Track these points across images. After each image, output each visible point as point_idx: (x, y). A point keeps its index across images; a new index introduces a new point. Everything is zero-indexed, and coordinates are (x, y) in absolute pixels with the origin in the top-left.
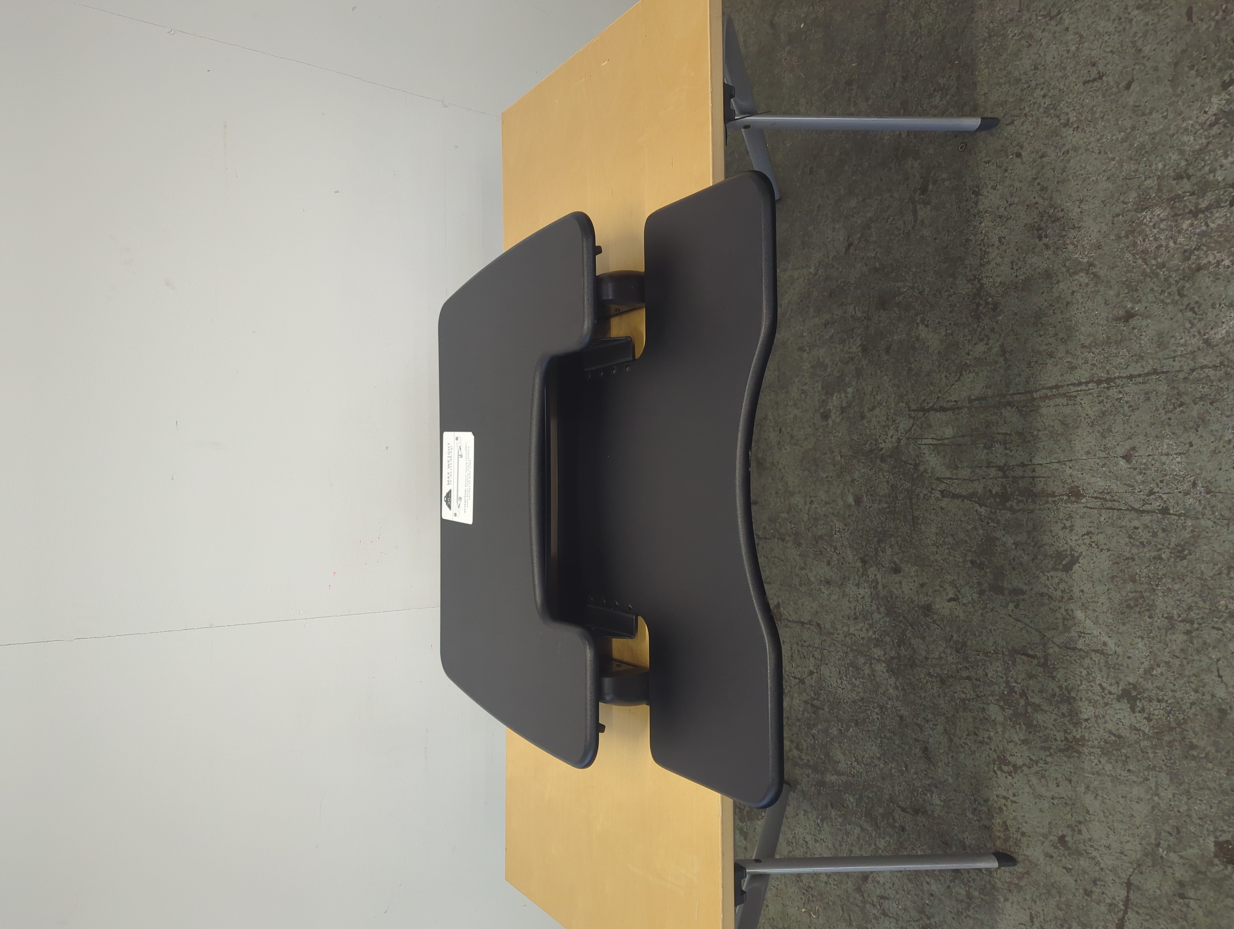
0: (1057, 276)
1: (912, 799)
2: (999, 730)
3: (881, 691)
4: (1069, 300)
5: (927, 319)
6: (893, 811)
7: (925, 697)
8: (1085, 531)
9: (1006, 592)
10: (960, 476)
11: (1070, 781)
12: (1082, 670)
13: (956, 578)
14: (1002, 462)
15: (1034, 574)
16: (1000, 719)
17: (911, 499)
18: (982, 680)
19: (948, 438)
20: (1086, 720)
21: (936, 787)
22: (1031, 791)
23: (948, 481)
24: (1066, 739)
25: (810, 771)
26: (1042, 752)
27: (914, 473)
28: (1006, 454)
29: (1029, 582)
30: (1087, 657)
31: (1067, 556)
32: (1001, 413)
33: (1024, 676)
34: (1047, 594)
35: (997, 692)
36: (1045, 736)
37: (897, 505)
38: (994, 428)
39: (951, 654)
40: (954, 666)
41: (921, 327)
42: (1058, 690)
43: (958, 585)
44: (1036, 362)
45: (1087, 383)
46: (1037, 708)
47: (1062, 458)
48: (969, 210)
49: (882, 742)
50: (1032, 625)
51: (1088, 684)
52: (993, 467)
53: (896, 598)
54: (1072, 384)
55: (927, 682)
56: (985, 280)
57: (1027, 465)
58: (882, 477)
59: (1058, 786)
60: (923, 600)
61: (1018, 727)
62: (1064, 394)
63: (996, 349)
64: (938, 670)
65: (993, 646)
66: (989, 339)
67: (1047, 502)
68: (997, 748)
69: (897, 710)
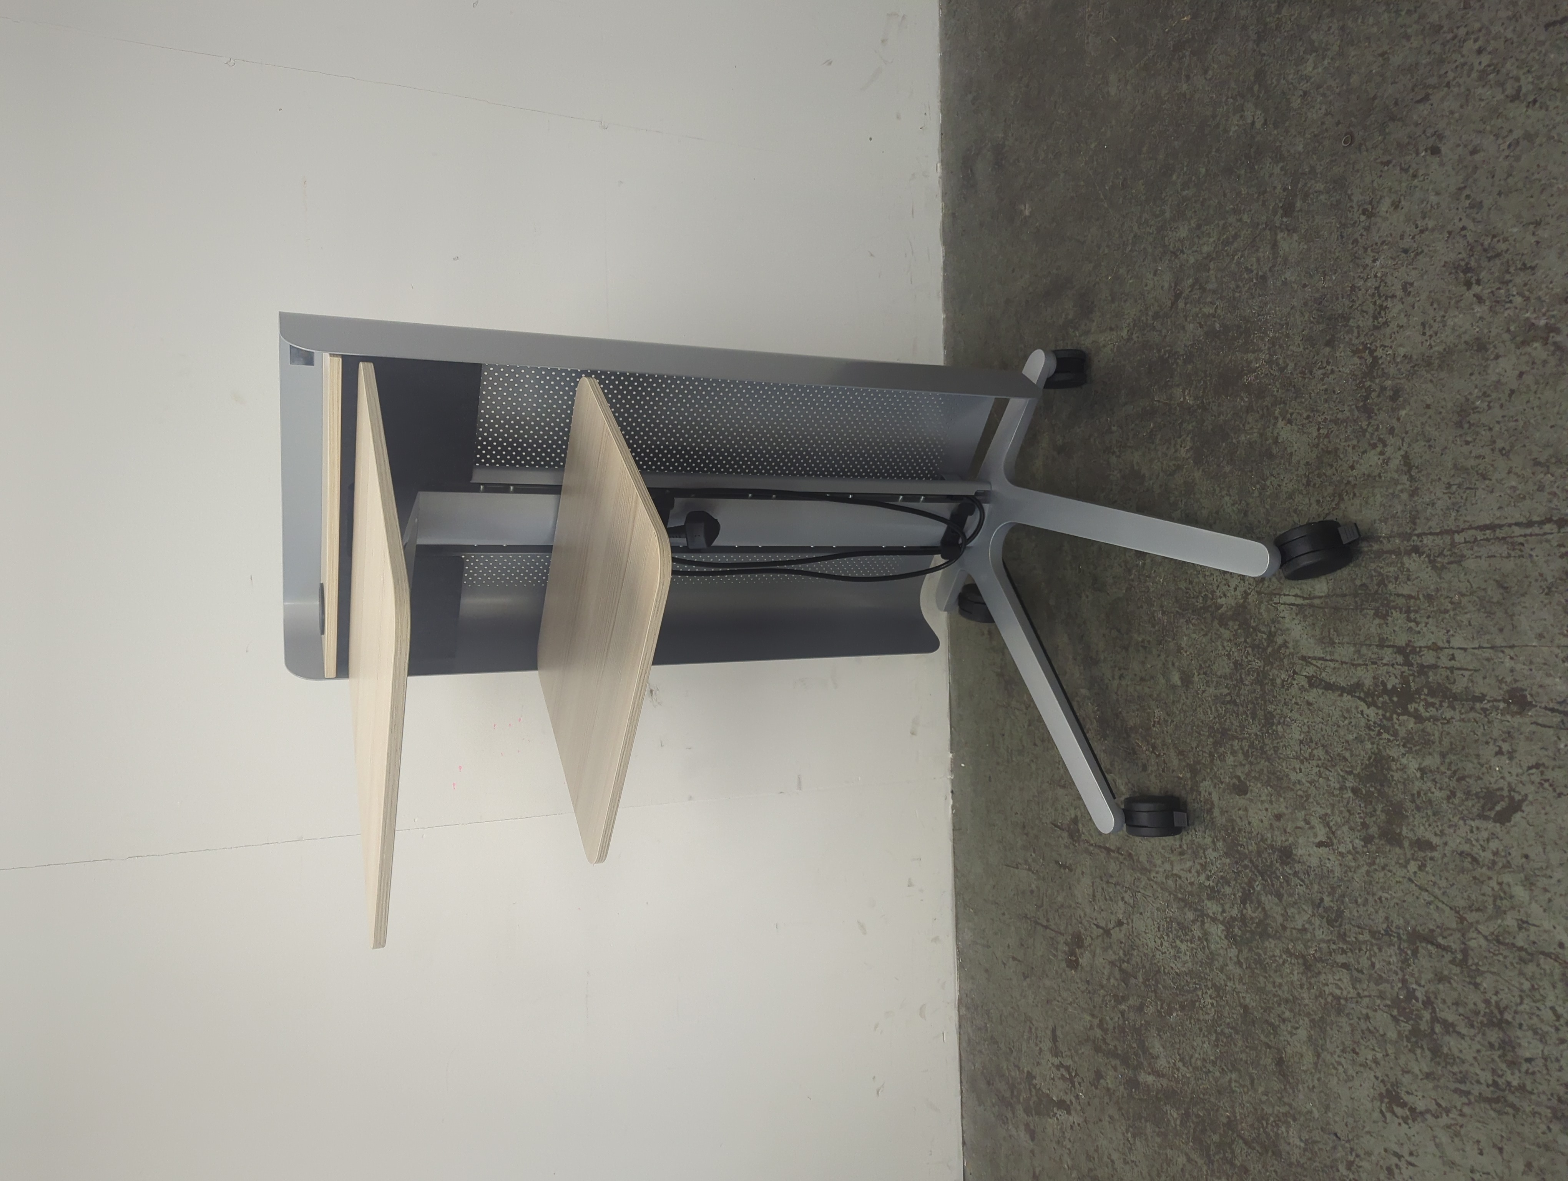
0: (1495, 347)
1: (1259, 1130)
2: (1390, 1052)
3: (1217, 965)
4: (1514, 387)
5: (1290, 411)
6: (1233, 1142)
7: (1280, 985)
8: (1533, 761)
9: (1406, 844)
10: (1336, 657)
11: (1501, 1150)
12: (1523, 980)
13: (1329, 811)
14: (1401, 640)
15: (1450, 820)
16: (1392, 1035)
17: (1262, 685)
18: (1365, 972)
19: (1321, 597)
20: (1529, 1060)
21: (1295, 1120)
22: (1439, 1154)
23: (1319, 663)
24: (1495, 1084)
25: (1118, 1062)
26: (1456, 1096)
27: (1268, 646)
28: (1410, 628)
29: (1442, 831)
30: (1531, 961)
31: (1502, 798)
32: (1403, 564)
33: (1430, 976)
34: (1469, 855)
35: (1388, 994)
36: (1461, 1072)
37: (1242, 692)
38: (1391, 587)
39: (1320, 926)
40: (1323, 945)
41: (1281, 423)
42: (1484, 1005)
43: (1331, 824)
44: (1460, 486)
45: (1541, 523)
46: (1449, 1027)
47: (1499, 641)
48: (1356, 241)
49: (1217, 1040)
50: (1445, 899)
51: (1533, 1004)
52: (1388, 646)
53: (1240, 830)
54: (1517, 524)
55: (1284, 963)
56: (1379, 353)
57: (1442, 649)
58: (1220, 648)
59: (1481, 1153)
60: (1280, 840)
61: (1419, 1051)
62: (1504, 538)
63: (1396, 462)
64: (1300, 947)
65: (1383, 923)
66: (1385, 445)
67: (1472, 709)
68: (1386, 1079)
69: (1239, 997)
